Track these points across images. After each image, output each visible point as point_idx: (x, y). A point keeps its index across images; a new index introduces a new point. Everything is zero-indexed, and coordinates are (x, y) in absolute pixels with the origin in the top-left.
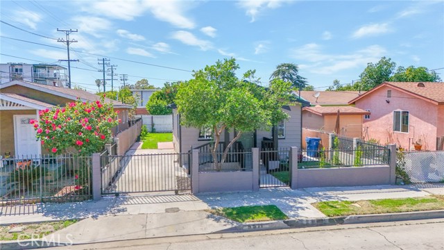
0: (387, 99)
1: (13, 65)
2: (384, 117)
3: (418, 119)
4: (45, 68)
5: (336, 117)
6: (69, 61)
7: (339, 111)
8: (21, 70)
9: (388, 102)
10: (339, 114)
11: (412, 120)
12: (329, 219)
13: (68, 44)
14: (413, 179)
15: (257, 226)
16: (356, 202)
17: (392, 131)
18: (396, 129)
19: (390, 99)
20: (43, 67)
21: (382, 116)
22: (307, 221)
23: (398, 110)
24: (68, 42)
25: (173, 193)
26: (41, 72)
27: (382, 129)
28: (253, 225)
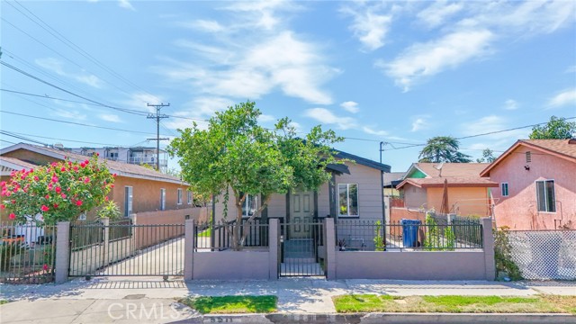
0: (526, 164)
1: (108, 149)
2: (525, 191)
3: (566, 190)
4: (142, 151)
5: (443, 189)
6: (158, 139)
7: (446, 181)
8: (117, 155)
9: (528, 169)
10: (446, 186)
11: (559, 191)
12: (337, 316)
13: (158, 121)
14: (526, 273)
15: (224, 320)
16: (403, 298)
17: (536, 212)
18: (542, 208)
19: (530, 165)
20: (140, 150)
21: (522, 189)
22: (301, 316)
23: (541, 179)
24: (158, 118)
25: (161, 279)
26: (138, 155)
27: (524, 210)
28: (219, 318)
